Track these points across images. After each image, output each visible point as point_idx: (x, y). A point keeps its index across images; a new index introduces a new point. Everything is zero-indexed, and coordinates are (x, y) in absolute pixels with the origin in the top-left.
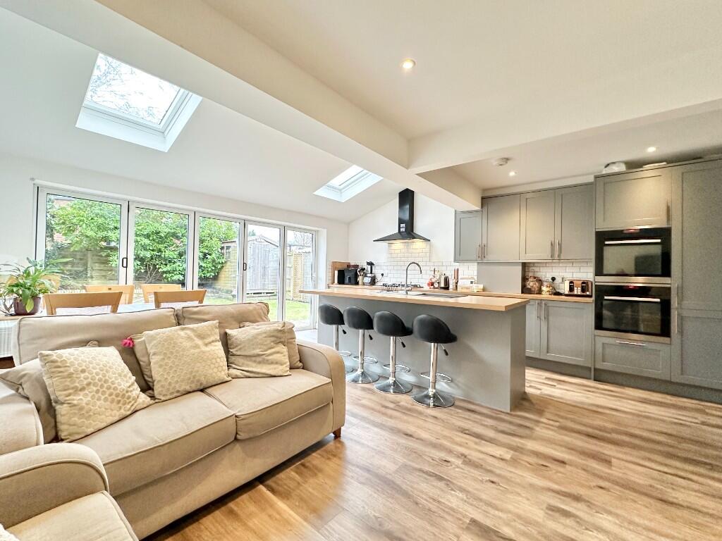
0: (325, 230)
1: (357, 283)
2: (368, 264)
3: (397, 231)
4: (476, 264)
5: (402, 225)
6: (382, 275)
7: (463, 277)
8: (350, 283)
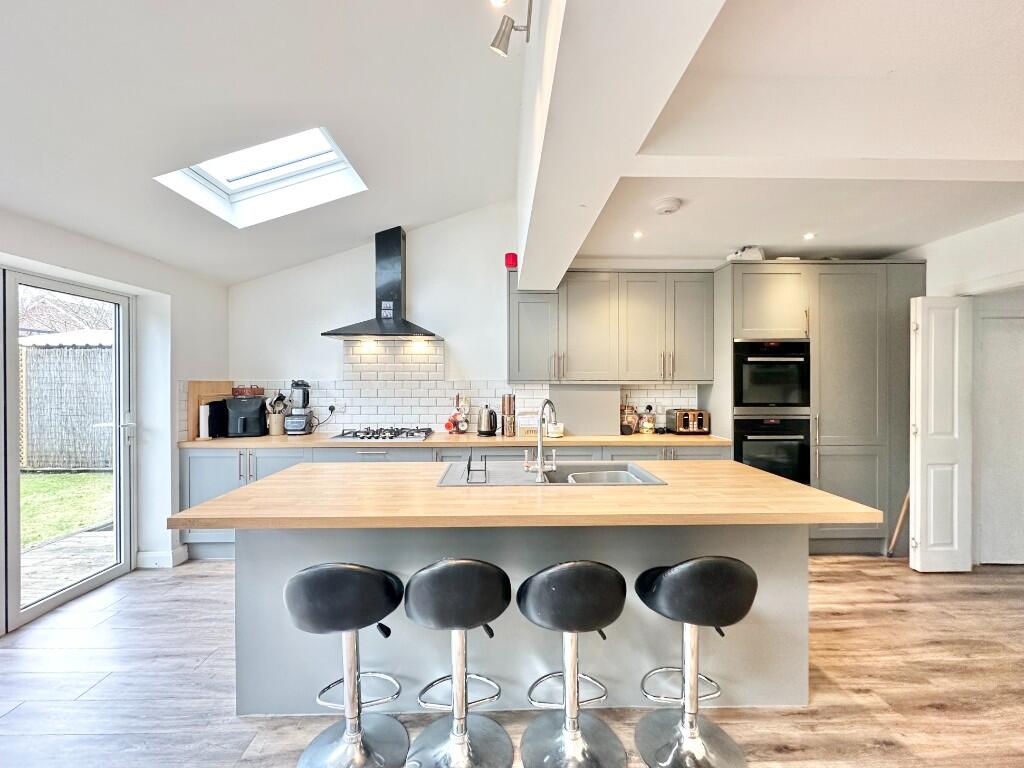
0: (169, 297)
1: (264, 431)
2: (296, 385)
3: (372, 315)
4: (547, 387)
5: (385, 304)
6: (332, 409)
7: (523, 410)
8: (246, 432)
